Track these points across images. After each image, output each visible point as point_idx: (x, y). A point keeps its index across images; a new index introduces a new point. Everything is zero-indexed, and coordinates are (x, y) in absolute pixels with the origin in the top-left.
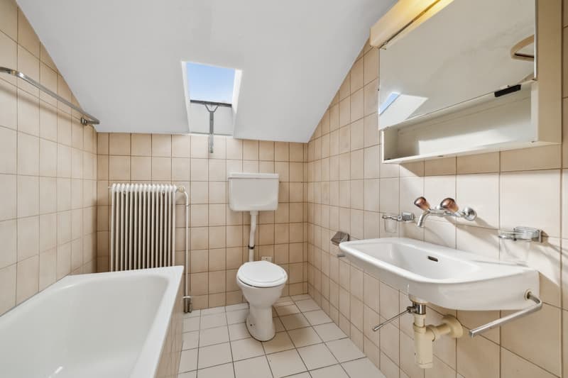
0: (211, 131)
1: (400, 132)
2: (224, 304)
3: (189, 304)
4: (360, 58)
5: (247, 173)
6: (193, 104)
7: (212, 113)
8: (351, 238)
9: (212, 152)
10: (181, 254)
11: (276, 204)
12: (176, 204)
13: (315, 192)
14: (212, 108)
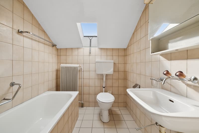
0: (90, 46)
1: (160, 40)
2: (94, 106)
3: (83, 104)
4: (144, 11)
5: (102, 60)
6: (85, 37)
7: (91, 40)
8: (141, 87)
9: (90, 53)
10: (80, 88)
11: (113, 72)
12: (79, 71)
13: (128, 67)
14: (91, 38)
